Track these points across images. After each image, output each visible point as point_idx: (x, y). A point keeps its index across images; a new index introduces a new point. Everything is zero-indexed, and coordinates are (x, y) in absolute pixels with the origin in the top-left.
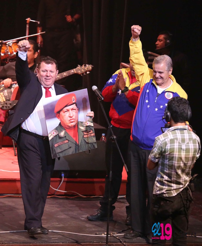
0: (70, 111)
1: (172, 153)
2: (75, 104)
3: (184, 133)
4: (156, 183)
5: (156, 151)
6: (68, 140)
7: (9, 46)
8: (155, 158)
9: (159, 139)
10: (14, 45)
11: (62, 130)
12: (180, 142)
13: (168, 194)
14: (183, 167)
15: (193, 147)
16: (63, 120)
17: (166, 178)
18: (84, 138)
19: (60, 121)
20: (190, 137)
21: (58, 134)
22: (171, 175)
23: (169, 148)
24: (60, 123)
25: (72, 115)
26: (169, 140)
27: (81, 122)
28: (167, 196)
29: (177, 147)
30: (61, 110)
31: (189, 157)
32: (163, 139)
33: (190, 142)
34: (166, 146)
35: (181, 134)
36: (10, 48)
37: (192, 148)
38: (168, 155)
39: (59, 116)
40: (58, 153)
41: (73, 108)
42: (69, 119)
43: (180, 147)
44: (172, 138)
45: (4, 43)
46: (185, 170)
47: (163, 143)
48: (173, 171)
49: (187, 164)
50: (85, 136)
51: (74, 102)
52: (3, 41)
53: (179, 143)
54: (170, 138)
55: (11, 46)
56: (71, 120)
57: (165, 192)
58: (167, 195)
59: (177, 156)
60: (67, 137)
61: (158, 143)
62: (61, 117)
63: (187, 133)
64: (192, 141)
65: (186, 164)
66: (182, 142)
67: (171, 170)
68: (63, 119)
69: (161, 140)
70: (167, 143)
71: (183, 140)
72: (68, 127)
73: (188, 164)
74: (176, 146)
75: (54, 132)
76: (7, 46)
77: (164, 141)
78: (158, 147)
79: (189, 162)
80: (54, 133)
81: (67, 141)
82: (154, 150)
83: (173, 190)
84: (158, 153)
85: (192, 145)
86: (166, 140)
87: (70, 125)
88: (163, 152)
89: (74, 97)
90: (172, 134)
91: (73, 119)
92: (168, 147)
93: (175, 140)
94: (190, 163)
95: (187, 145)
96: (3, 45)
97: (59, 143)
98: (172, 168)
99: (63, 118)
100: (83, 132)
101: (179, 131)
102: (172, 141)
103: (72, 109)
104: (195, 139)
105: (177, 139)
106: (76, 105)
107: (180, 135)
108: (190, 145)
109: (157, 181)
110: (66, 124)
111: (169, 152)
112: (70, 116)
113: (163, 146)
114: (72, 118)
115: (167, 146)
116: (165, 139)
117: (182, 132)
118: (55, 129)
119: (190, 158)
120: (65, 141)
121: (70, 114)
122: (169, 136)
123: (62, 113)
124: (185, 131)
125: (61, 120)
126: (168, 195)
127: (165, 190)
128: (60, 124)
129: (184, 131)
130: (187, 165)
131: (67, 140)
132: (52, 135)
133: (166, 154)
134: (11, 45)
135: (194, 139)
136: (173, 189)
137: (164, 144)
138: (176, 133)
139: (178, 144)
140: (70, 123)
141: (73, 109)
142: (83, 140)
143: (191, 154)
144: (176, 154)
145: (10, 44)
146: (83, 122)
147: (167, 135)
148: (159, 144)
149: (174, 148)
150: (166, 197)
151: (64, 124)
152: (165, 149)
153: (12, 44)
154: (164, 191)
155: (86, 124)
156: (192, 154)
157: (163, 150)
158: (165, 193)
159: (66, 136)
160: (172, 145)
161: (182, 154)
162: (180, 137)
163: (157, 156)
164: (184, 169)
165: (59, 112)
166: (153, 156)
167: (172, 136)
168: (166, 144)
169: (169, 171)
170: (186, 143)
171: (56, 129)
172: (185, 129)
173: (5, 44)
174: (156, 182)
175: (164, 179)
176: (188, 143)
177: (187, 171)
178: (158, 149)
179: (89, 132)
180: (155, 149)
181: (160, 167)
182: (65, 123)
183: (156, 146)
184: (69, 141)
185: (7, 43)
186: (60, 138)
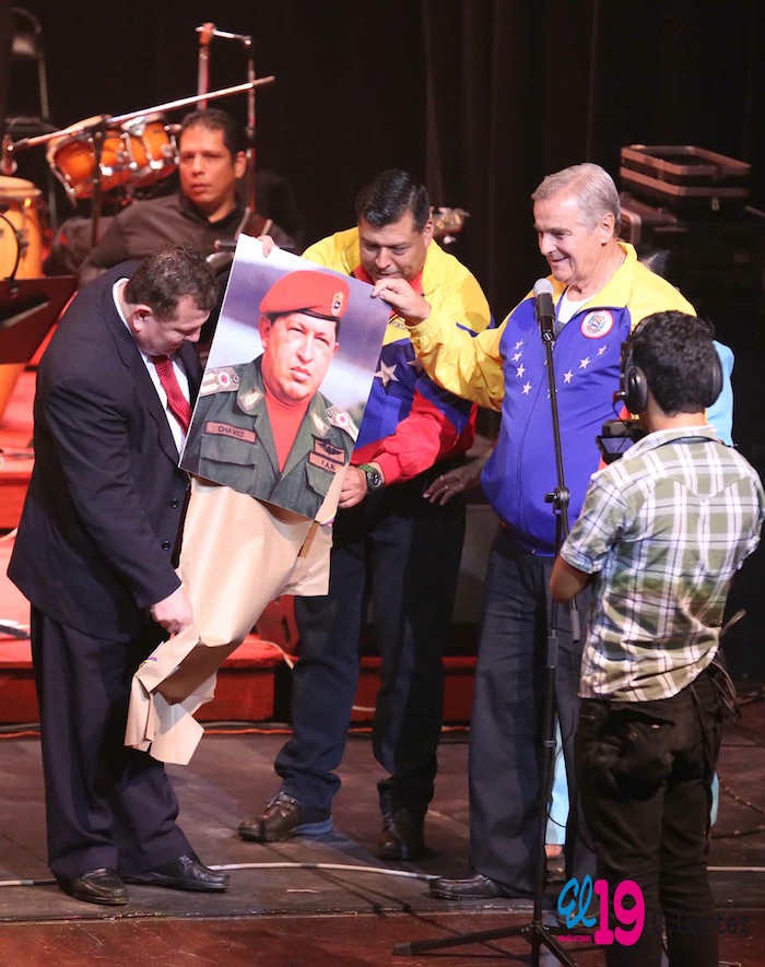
0: (311, 336)
1: (660, 536)
2: (333, 324)
3: (704, 456)
4: (594, 654)
5: (596, 531)
6: (257, 436)
7: (132, 136)
8: (590, 555)
9: (610, 482)
10: (150, 132)
11: (256, 388)
12: (695, 491)
13: (647, 690)
14: (699, 588)
15: (739, 510)
16: (273, 354)
17: (632, 630)
18: (308, 464)
19: (263, 351)
20: (730, 470)
21: (236, 392)
22: (652, 621)
23: (652, 514)
24: (261, 357)
25: (307, 356)
26: (652, 486)
27: (326, 401)
28: (644, 699)
29: (684, 510)
30: (285, 314)
31: (725, 551)
32: (628, 479)
33: (727, 490)
34: (639, 508)
35: (694, 457)
36: (136, 143)
37: (735, 514)
38: (646, 544)
39: (268, 329)
40: (205, 459)
41: (322, 334)
42: (296, 362)
43: (693, 509)
44: (664, 475)
45: (112, 125)
46: (708, 597)
47: (629, 498)
48: (664, 603)
49: (717, 575)
50: (314, 458)
51: (335, 312)
52: (108, 116)
53: (690, 494)
54: (656, 477)
55: (139, 138)
56: (298, 369)
57: (634, 684)
58: (639, 696)
59: (682, 546)
60: (258, 420)
61: (605, 497)
62: (272, 336)
63: (715, 453)
64: (735, 486)
65: (713, 577)
66: (699, 491)
67: (654, 601)
68: (276, 352)
69: (620, 484)
70: (646, 495)
71: (704, 484)
72: (277, 389)
73: (720, 579)
74: (679, 506)
75: (227, 375)
76: (125, 135)
77: (632, 490)
78: (606, 513)
79: (723, 570)
80: (224, 379)
81: (250, 437)
82: (588, 525)
83: (662, 673)
84: (606, 538)
85: (737, 500)
86: (641, 485)
87: (289, 385)
88: (627, 529)
89: (340, 297)
90: (663, 460)
91: (305, 372)
92: (649, 512)
93: (677, 485)
94: (726, 574)
95: (718, 501)
96: (110, 133)
97: (225, 426)
98: (661, 593)
99: (276, 345)
100: (315, 438)
101: (685, 446)
102: (664, 488)
103: (319, 336)
104: (747, 479)
105: (681, 479)
106: (337, 329)
107: (691, 462)
108: (728, 500)
109: (596, 646)
110: (276, 374)
111: (650, 529)
112: (301, 354)
113: (630, 508)
114: (303, 367)
115: (645, 506)
116: (635, 482)
117: (696, 453)
118: (233, 367)
119: (728, 555)
120: (246, 433)
121: (303, 348)
122: (650, 468)
123: (280, 324)
124: (706, 444)
125: (266, 349)
126: (646, 695)
127: (635, 676)
128: (258, 362)
129: (703, 447)
130: (715, 580)
131: (254, 431)
132: (215, 381)
133: (640, 538)
134: (139, 133)
135: (742, 477)
136: (662, 669)
137: (633, 500)
138: (675, 457)
139: (685, 499)
140: (289, 379)
141: (323, 337)
142: (301, 467)
143: (732, 538)
144: (678, 540)
145: (134, 129)
146: (331, 405)
147: (643, 466)
148: (613, 502)
149: (671, 517)
150: (640, 703)
151: (271, 372)
152: (636, 520)
153: (142, 127)
154: (629, 681)
155: (338, 419)
156: (738, 536)
157: (629, 524)
158: (632, 689)
159: (255, 417)
160: (664, 502)
161: (699, 537)
162: (693, 471)
163: (602, 548)
164: (705, 594)
165: (274, 316)
166: (583, 550)
167: (660, 466)
168: (640, 500)
169: (647, 608)
170: (713, 493)
171: (240, 370)
172: (709, 440)
173: (118, 129)
174: (590, 650)
175: (625, 637)
176: (721, 495)
177: (712, 605)
178: (606, 522)
179: (335, 452)
180: (593, 518)
181: (608, 590)
182: (276, 367)
183: (599, 507)
184: (258, 442)
185: (126, 126)
186: (237, 410)
